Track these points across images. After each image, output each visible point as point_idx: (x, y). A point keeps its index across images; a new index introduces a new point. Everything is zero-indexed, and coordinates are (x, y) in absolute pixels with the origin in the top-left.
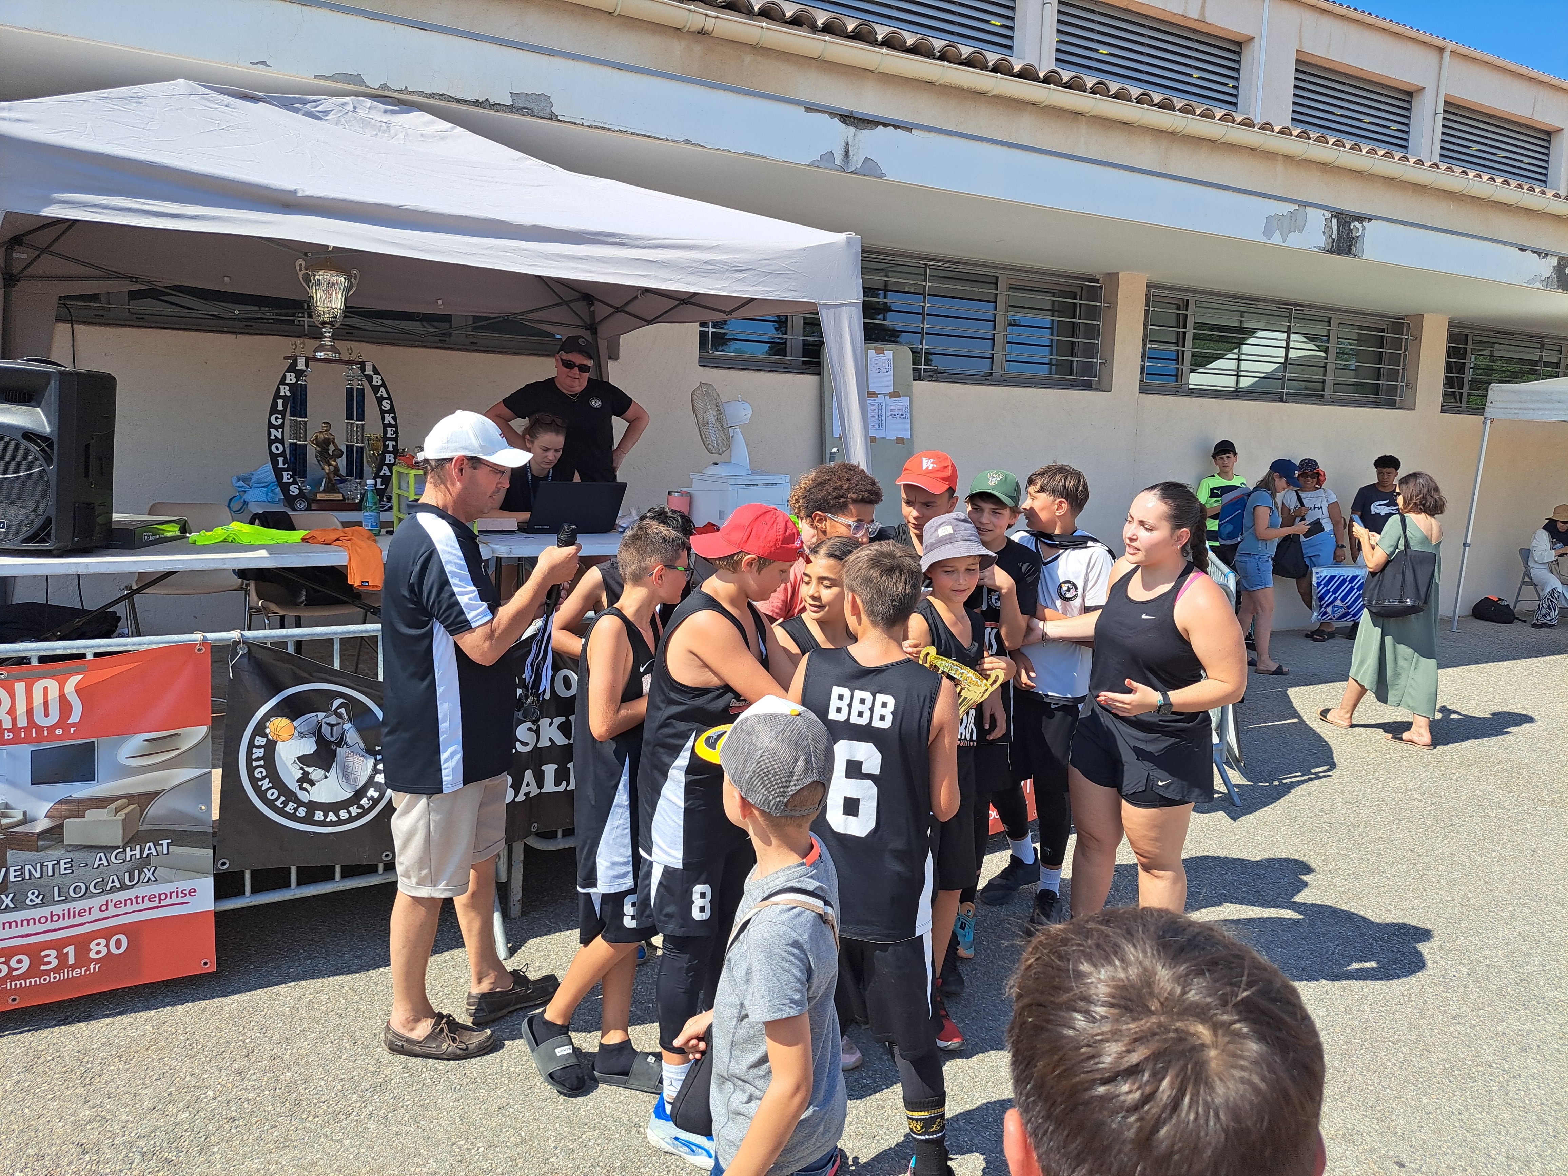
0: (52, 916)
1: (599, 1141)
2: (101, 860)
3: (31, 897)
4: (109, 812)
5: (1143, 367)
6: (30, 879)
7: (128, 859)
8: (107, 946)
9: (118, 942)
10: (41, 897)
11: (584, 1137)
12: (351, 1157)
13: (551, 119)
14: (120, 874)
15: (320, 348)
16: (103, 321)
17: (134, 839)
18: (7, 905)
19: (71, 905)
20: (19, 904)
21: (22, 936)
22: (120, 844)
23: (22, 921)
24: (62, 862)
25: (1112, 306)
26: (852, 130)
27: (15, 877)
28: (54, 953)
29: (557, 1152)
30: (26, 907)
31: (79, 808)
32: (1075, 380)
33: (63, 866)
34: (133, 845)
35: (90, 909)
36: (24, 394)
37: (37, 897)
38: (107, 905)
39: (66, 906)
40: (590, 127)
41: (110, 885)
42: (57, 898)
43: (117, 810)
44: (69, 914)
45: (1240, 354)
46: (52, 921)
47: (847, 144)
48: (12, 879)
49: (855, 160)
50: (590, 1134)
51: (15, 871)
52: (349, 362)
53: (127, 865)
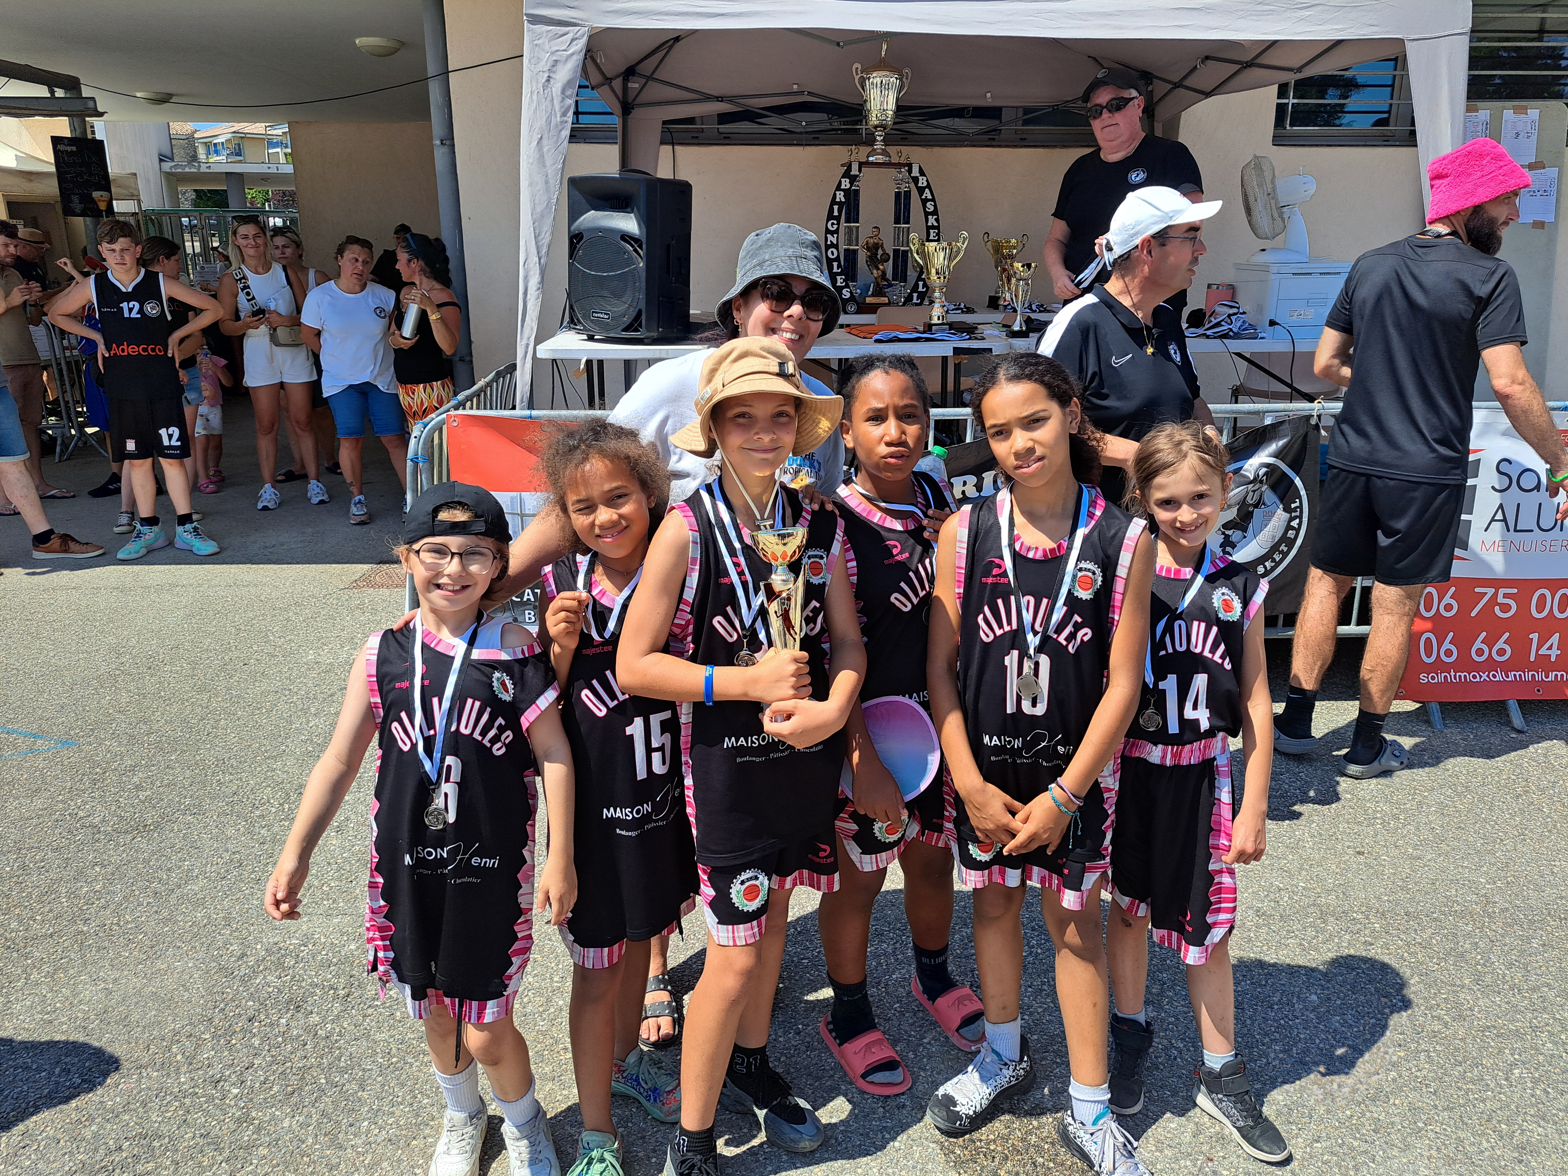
15: (873, 153)
36: (623, 201)
52: (899, 165)
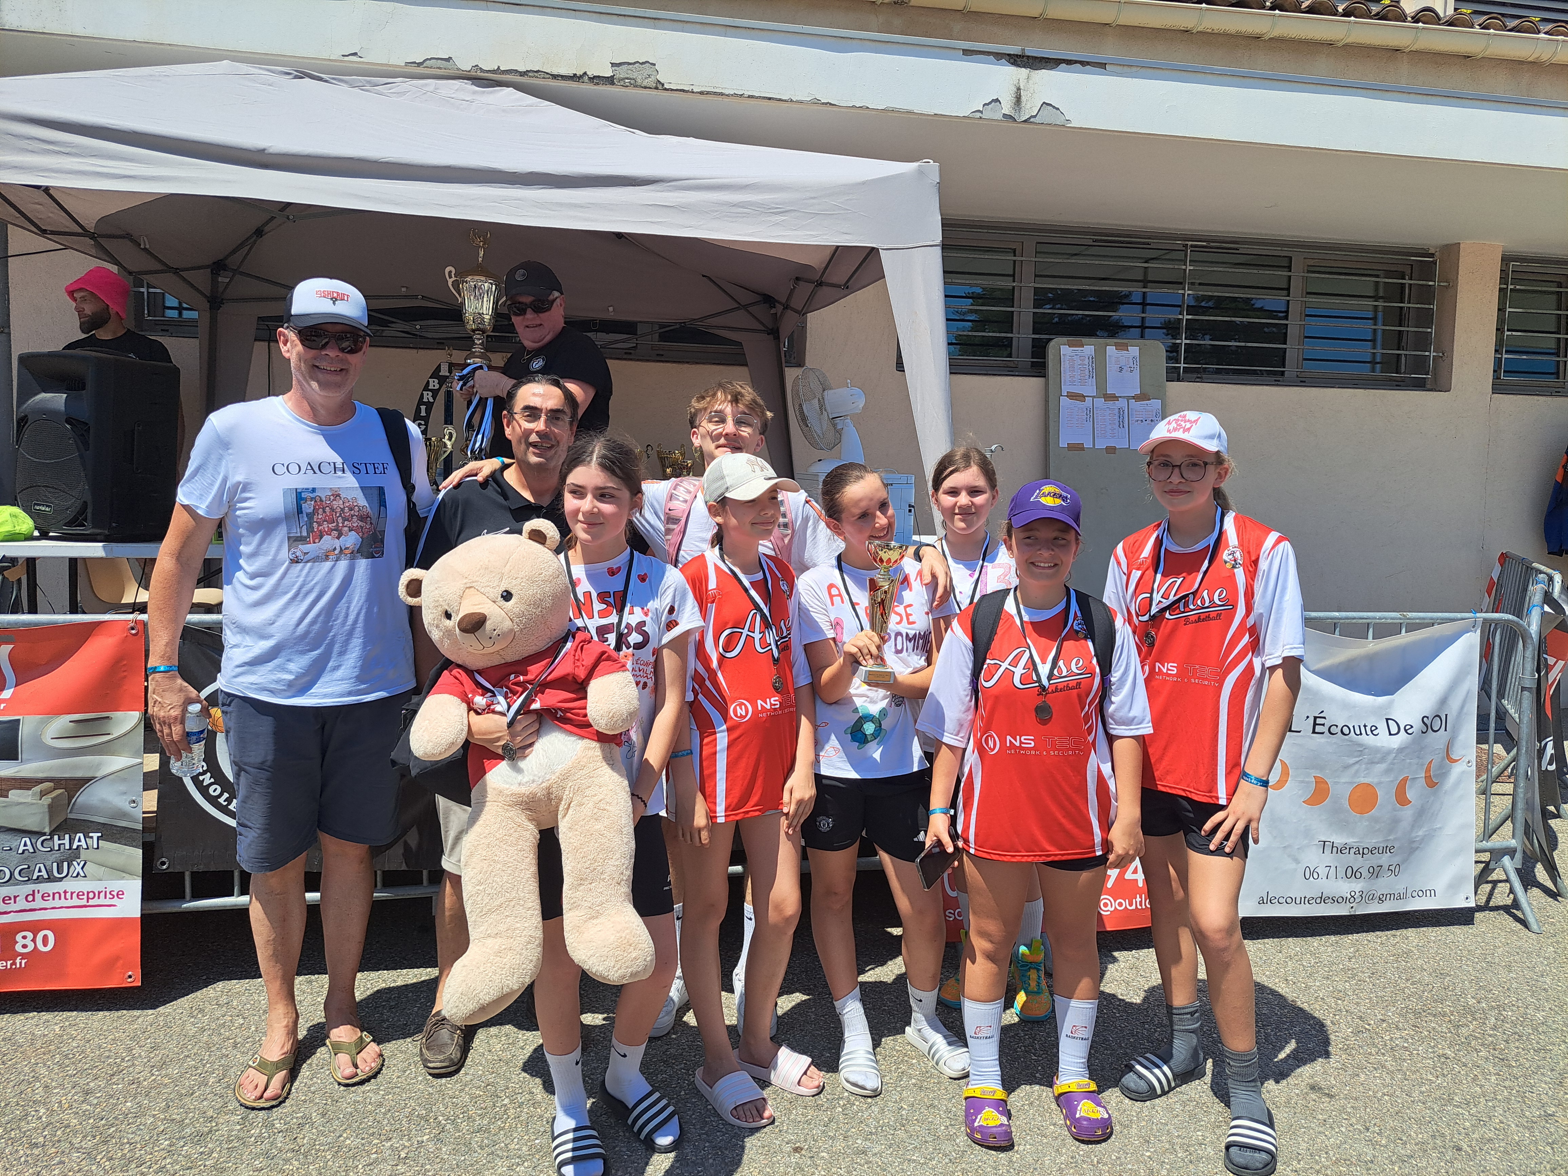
2: (25, 845)
4: (34, 795)
7: (56, 847)
8: (34, 941)
9: (45, 938)
13: (656, 88)
14: (48, 864)
15: (471, 355)
17: (62, 826)
22: (47, 831)
25: (1450, 285)
26: (1024, 72)
31: (2, 787)
32: (1403, 380)
34: (61, 834)
35: (16, 897)
38: (33, 895)
40: (701, 93)
41: (37, 874)
43: (42, 794)
47: (1019, 89)
49: (1028, 106)
53: (55, 855)
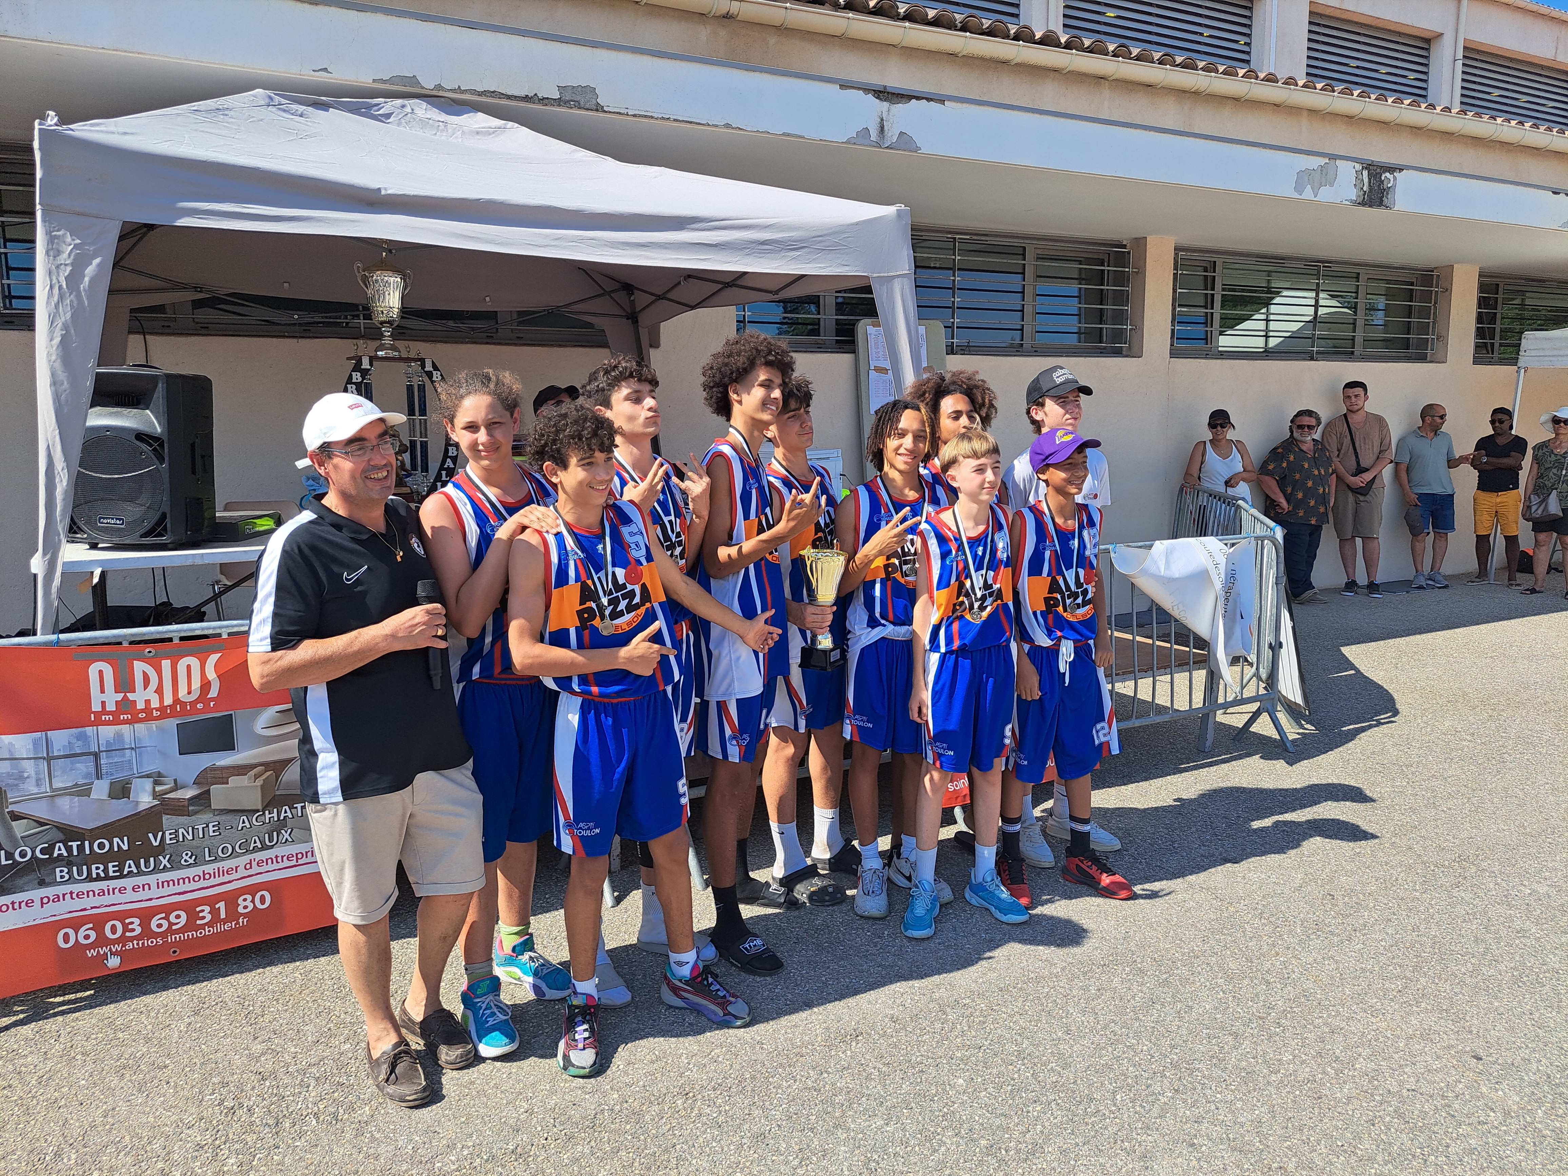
0: (204, 875)
1: (727, 1057)
2: (244, 822)
3: (185, 857)
4: (249, 778)
5: (1173, 331)
6: (184, 841)
7: (267, 821)
8: (253, 901)
9: (263, 899)
10: (194, 857)
11: (713, 1053)
12: (505, 1076)
13: (597, 110)
14: (261, 835)
15: (382, 347)
16: (171, 331)
17: (272, 802)
18: (165, 866)
19: (220, 865)
20: (175, 865)
21: (179, 894)
22: (260, 808)
23: (178, 880)
24: (211, 825)
25: (1141, 272)
26: (886, 104)
27: (171, 839)
28: (207, 909)
29: (690, 1066)
30: (180, 867)
31: (221, 775)
33: (211, 829)
34: (271, 809)
35: (236, 868)
36: (133, 397)
37: (191, 857)
38: (251, 864)
39: (215, 866)
40: (635, 116)
41: (252, 845)
42: (207, 859)
43: (256, 777)
44: (219, 873)
45: (1268, 314)
46: (204, 879)
47: (882, 119)
48: (168, 842)
49: (889, 135)
50: (718, 1051)
51: (170, 834)
52: (411, 360)
53: (267, 827)
